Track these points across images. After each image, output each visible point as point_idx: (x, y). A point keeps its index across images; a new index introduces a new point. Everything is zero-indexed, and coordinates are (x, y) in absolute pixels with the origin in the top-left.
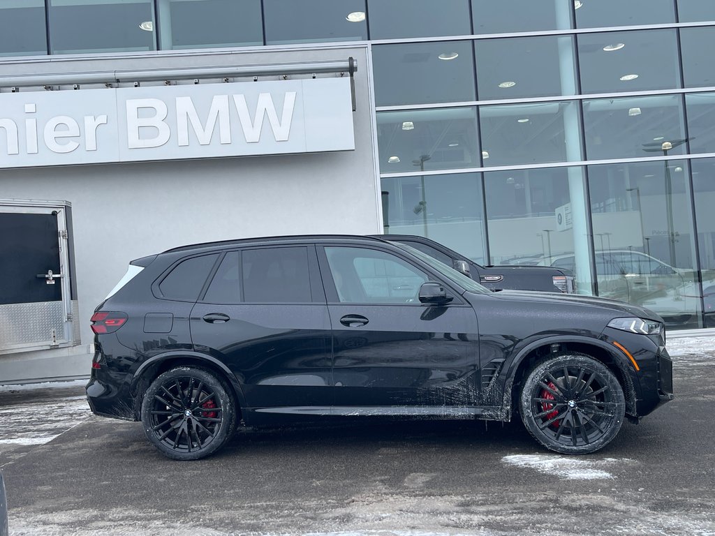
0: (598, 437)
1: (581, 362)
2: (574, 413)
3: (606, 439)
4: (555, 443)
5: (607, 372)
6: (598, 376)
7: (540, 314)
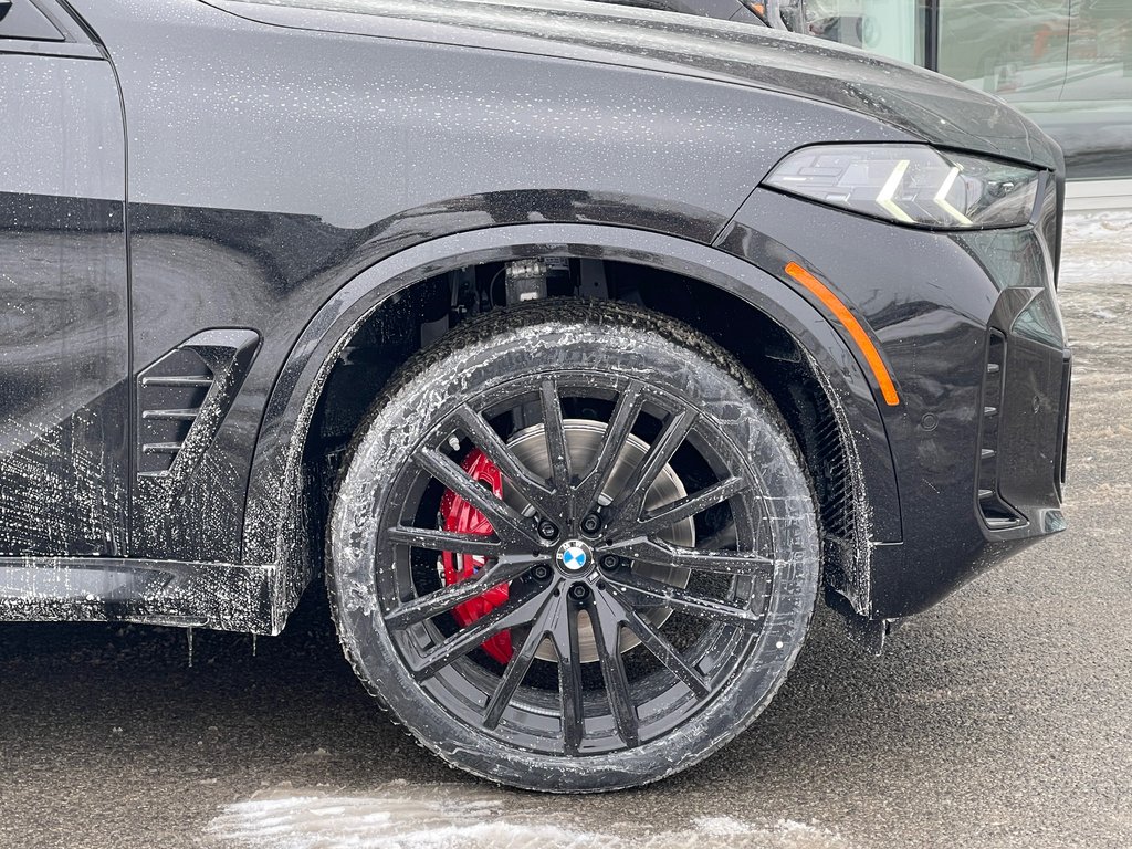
0: (680, 714)
1: (626, 360)
2: (580, 600)
3: (718, 725)
4: (482, 742)
5: (746, 408)
6: (699, 428)
7: (442, 112)
